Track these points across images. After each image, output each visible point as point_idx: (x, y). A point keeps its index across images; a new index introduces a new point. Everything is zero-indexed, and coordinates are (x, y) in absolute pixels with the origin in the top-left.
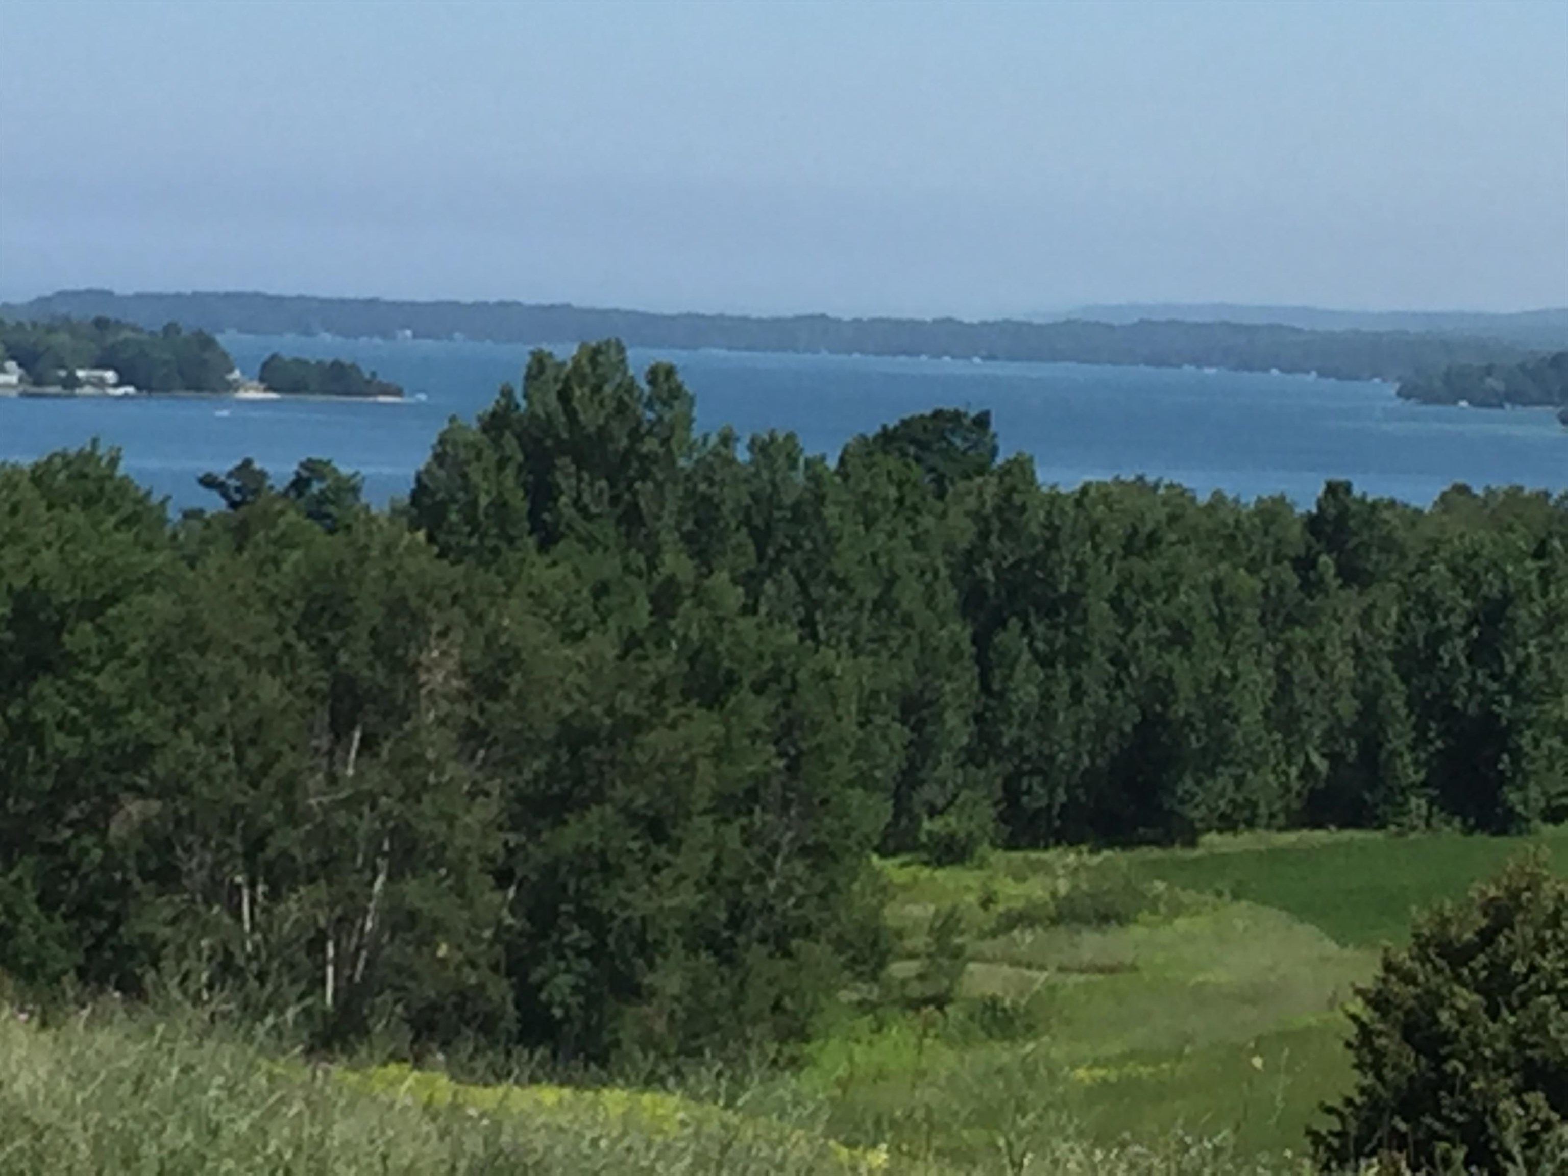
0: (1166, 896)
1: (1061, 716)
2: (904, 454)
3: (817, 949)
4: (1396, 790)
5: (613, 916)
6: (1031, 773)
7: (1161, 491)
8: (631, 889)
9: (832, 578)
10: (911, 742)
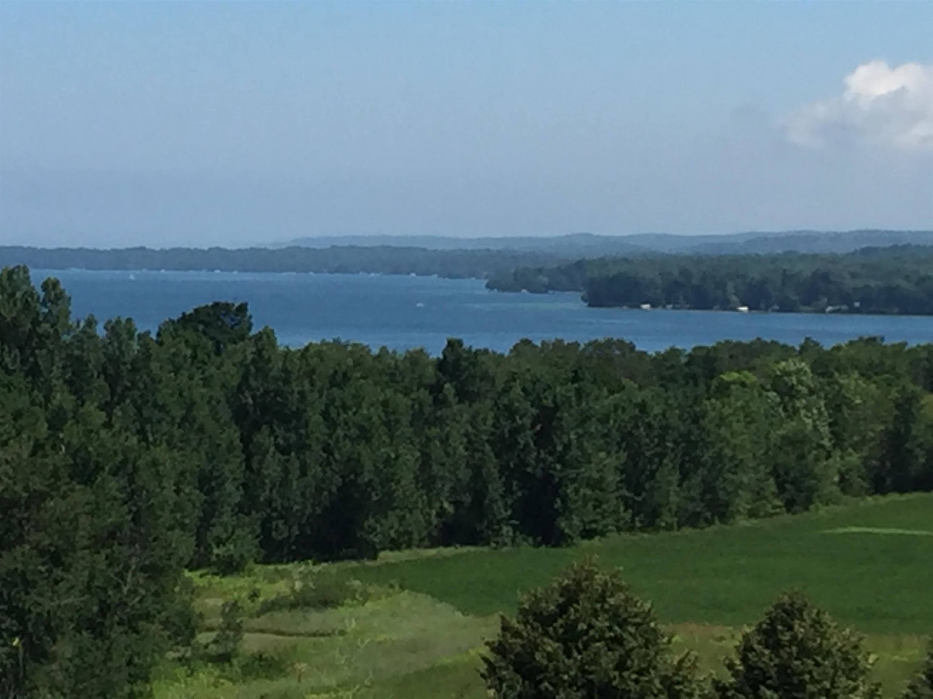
0: (360, 590)
1: (295, 483)
2: (196, 330)
3: (154, 627)
4: (495, 522)
5: (30, 611)
6: (278, 518)
7: (349, 348)
8: (41, 595)
9: (155, 405)
10: (205, 501)
